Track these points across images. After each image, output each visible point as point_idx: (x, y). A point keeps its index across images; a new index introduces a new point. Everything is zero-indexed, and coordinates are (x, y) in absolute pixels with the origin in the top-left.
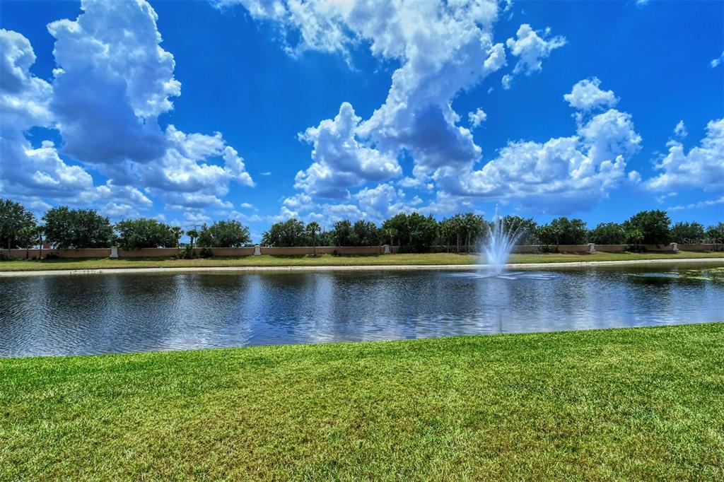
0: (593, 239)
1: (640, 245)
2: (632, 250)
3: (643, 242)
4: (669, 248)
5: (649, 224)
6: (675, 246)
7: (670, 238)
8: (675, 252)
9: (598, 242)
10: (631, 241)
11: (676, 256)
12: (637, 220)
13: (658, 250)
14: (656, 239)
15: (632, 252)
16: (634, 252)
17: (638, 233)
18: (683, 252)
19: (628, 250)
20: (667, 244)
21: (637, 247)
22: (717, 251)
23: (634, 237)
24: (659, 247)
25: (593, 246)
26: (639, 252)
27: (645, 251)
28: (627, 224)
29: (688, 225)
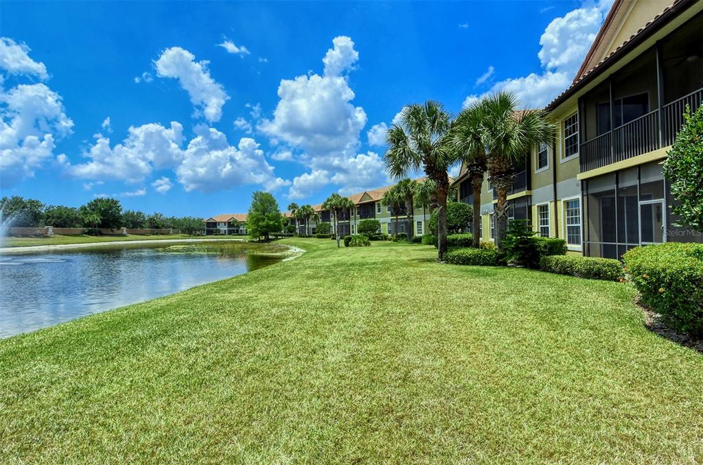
0: (50, 222)
1: (97, 229)
2: (90, 233)
3: (100, 226)
4: (119, 232)
5: (105, 210)
6: (124, 230)
7: (122, 223)
8: (124, 236)
9: (56, 225)
10: (89, 225)
11: (125, 238)
12: (95, 205)
13: (112, 233)
14: (111, 224)
15: (89, 235)
16: (92, 235)
17: (96, 218)
18: (131, 236)
19: (86, 234)
20: (119, 228)
21: (94, 230)
22: (154, 234)
23: (92, 222)
24: (112, 231)
25: (51, 229)
26: (96, 235)
27: (101, 234)
28: (84, 208)
29: (134, 213)
